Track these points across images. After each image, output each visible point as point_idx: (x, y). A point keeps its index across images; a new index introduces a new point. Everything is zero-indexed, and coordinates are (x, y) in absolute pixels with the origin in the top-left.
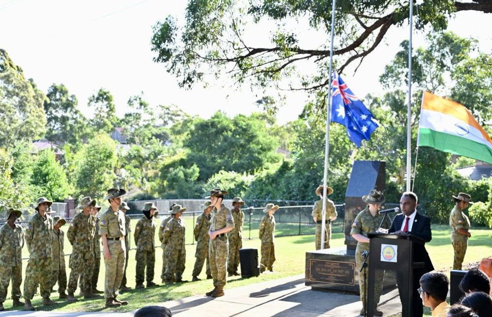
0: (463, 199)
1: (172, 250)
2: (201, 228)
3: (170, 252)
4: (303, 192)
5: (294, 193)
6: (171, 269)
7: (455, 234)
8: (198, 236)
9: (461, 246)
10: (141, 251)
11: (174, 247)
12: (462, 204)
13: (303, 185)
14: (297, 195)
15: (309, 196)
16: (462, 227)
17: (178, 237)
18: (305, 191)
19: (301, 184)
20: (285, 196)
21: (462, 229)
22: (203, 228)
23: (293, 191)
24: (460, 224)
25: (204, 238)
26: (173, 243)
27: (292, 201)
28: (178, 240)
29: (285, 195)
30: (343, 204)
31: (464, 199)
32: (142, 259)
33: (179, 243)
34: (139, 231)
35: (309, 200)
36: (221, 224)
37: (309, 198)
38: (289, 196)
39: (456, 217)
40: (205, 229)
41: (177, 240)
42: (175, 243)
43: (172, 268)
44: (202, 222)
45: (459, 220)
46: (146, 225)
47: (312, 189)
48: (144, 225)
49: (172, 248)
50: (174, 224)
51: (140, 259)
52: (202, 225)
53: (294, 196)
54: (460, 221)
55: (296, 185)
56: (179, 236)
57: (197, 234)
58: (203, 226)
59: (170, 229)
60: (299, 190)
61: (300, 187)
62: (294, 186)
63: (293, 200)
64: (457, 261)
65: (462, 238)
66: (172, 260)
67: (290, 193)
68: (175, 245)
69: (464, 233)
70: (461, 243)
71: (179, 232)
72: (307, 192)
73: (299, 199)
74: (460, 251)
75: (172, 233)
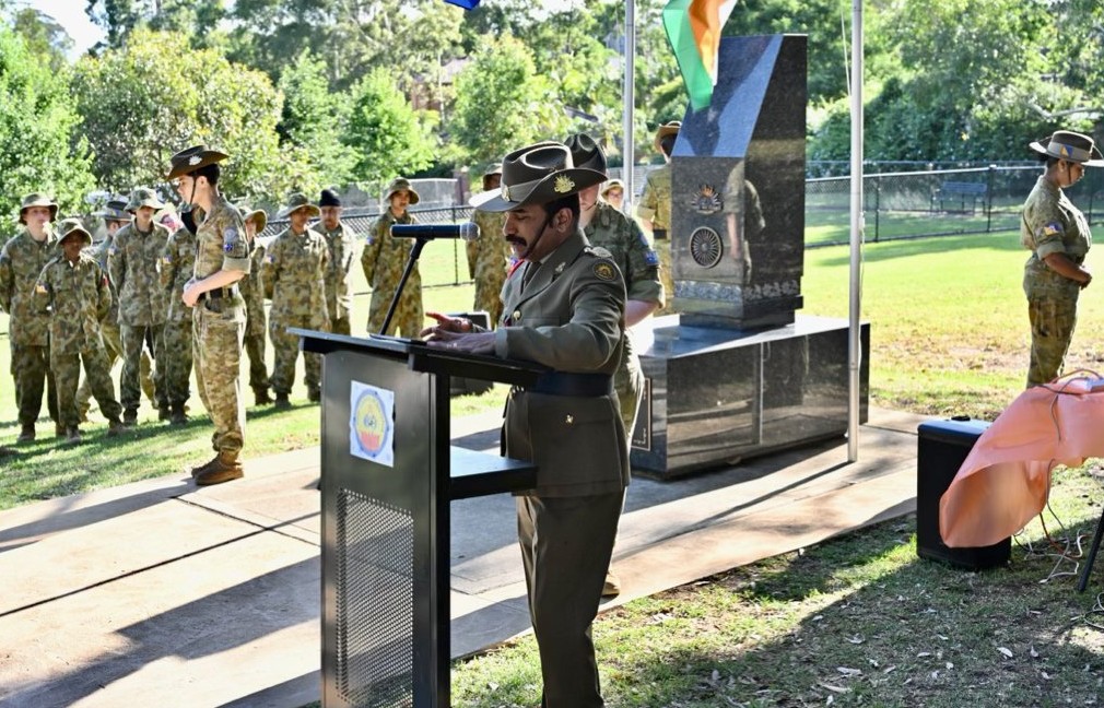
0: (1065, 152)
1: (280, 315)
2: (378, 253)
3: (277, 322)
4: (932, 140)
5: (910, 144)
6: (281, 367)
7: (1032, 272)
8: (373, 272)
9: (1053, 313)
10: (175, 325)
11: (285, 309)
12: (1061, 170)
13: (932, 125)
14: (918, 148)
15: (943, 148)
16: (1062, 248)
17: (295, 283)
18: (935, 138)
19: (925, 124)
20: (892, 151)
21: (1060, 254)
22: (383, 255)
23: (908, 139)
24: (1052, 238)
25: (386, 281)
26: (285, 298)
27: (906, 162)
28: (298, 291)
29: (892, 148)
30: (988, 165)
31: (1069, 151)
32: (180, 347)
33: (300, 298)
34: (171, 268)
35: (943, 157)
36: (211, 258)
37: (945, 152)
38: (899, 150)
39: (1035, 215)
40: (388, 257)
41: (292, 288)
42: (289, 297)
43: (284, 363)
44: (378, 237)
45: (1047, 226)
46: (187, 252)
47: (951, 135)
48: (182, 253)
49: (281, 310)
50: (284, 247)
51: (176, 346)
52: (381, 246)
53: (910, 150)
54: (1050, 231)
55: (914, 125)
56: (298, 281)
57: (370, 269)
58: (384, 247)
59: (273, 260)
60: (922, 137)
61: (924, 129)
62: (909, 127)
63: (909, 159)
64: (1038, 360)
65: (1055, 285)
66: (282, 344)
67: (903, 142)
68: (290, 302)
69: (1064, 272)
70: (1050, 301)
71: (299, 268)
72: (939, 140)
73: (921, 155)
74: (1047, 328)
75: (281, 269)
